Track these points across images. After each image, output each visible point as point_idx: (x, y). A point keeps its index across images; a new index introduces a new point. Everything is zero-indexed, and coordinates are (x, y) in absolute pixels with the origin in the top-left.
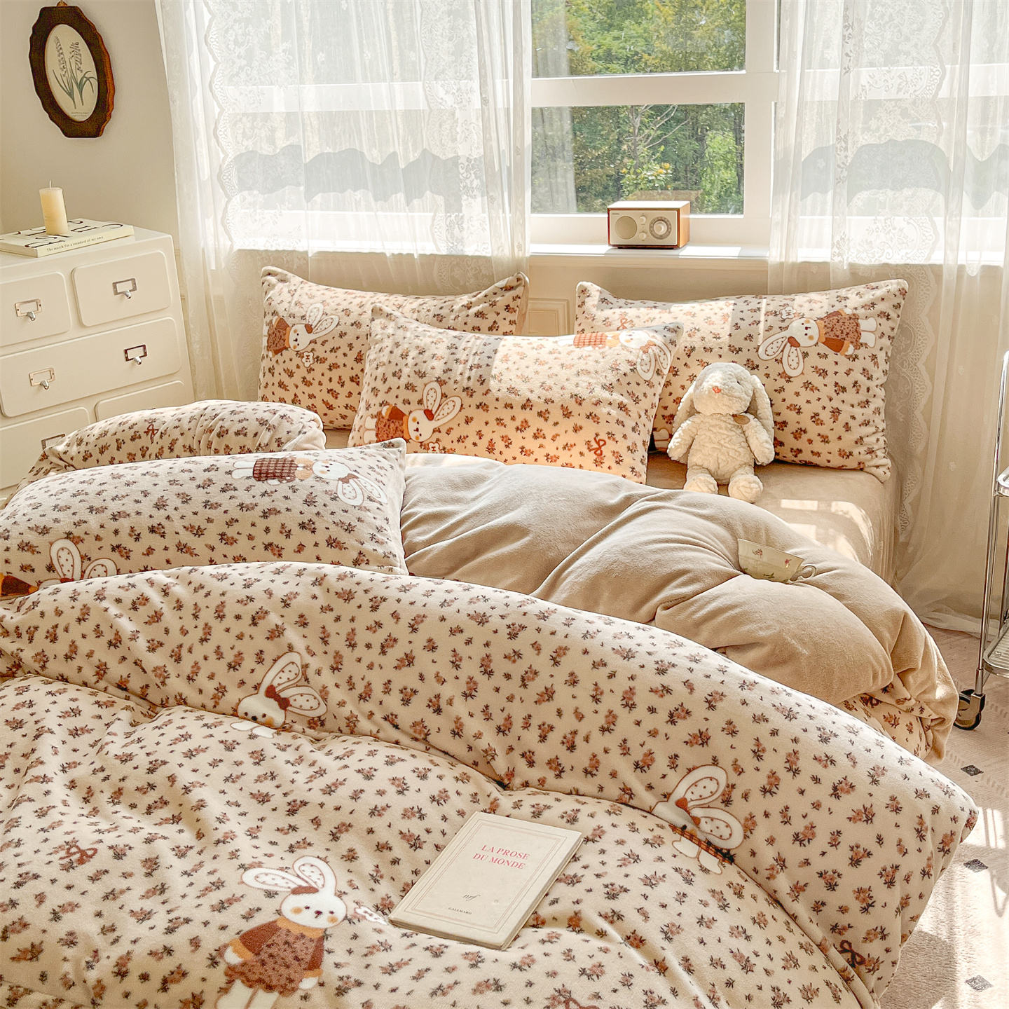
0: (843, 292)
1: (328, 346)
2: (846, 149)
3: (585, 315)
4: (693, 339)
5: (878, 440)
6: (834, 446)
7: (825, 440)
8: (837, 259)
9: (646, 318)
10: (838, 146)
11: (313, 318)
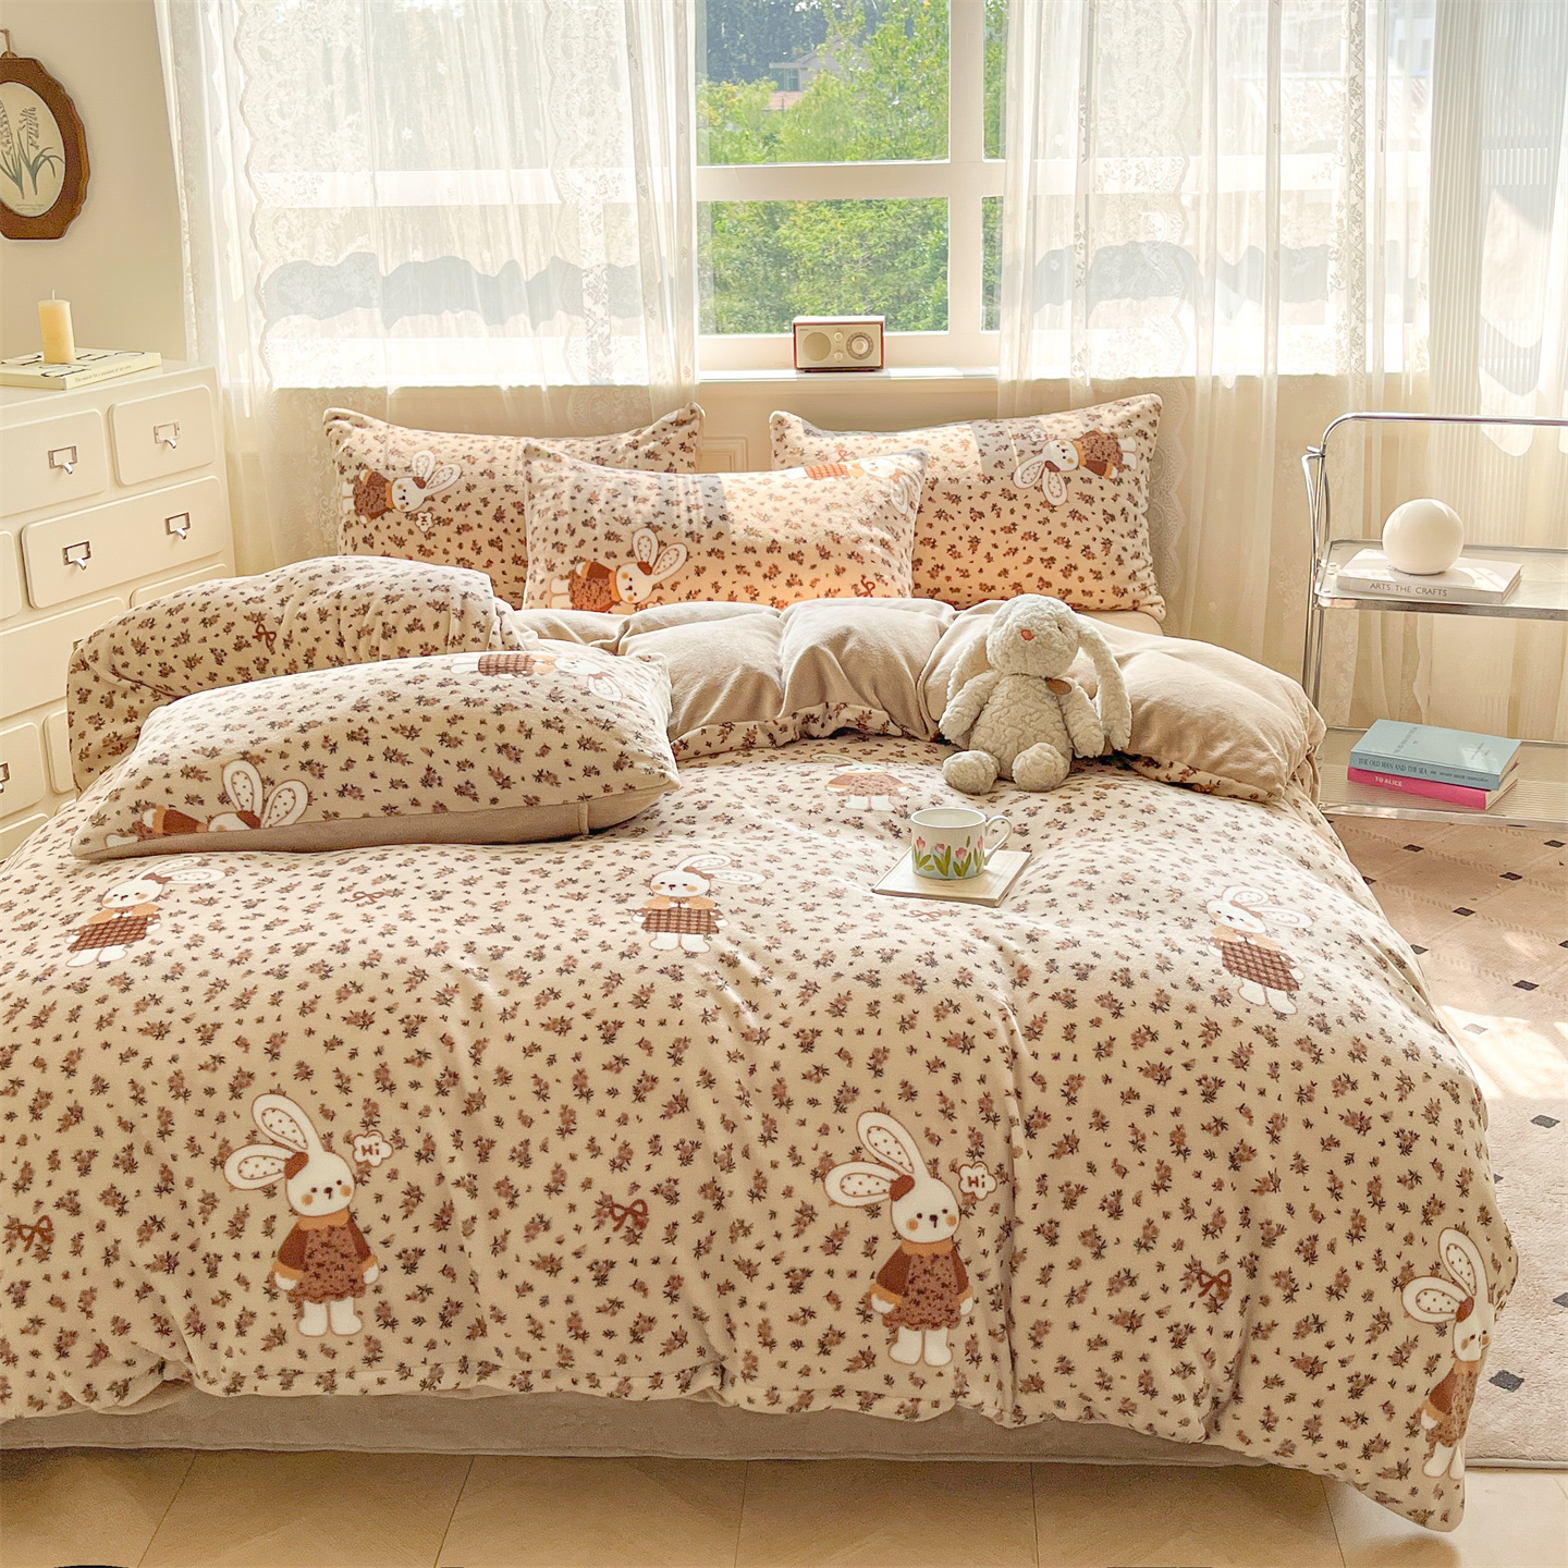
0: (1092, 410)
1: (453, 504)
3: (789, 449)
4: (936, 468)
5: (1148, 575)
6: (1108, 583)
7: (1098, 576)
8: (1079, 375)
9: (870, 448)
11: (422, 469)
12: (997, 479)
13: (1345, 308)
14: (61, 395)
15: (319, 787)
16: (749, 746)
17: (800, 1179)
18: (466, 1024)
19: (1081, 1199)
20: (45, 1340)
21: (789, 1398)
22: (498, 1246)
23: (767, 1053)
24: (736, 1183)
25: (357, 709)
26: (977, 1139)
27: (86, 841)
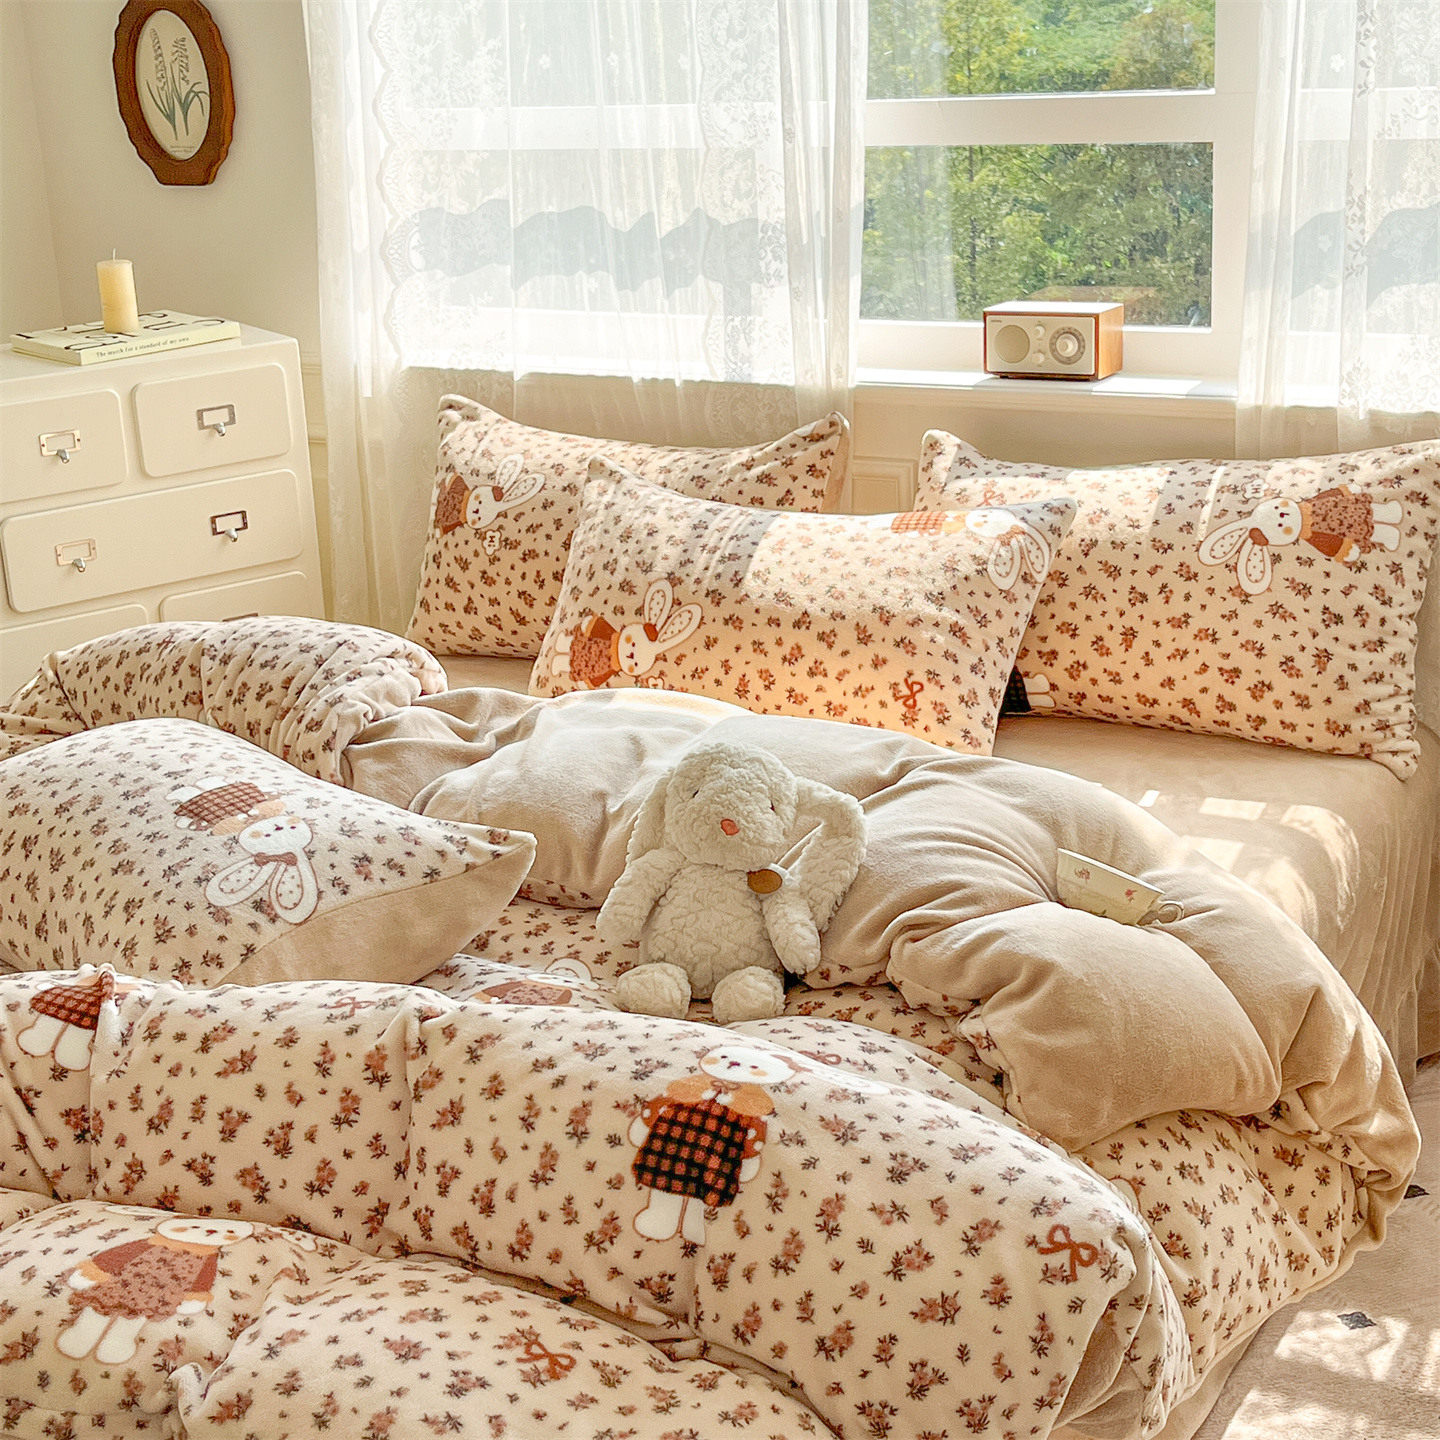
0: (1351, 459)
1: (524, 523)
2: (1362, 219)
3: (931, 483)
4: (1096, 527)
5: (1398, 708)
6: (1318, 714)
7: (1304, 703)
8: (1348, 403)
9: (1026, 491)
10: (1350, 214)
11: (505, 477)
12: (1178, 548)
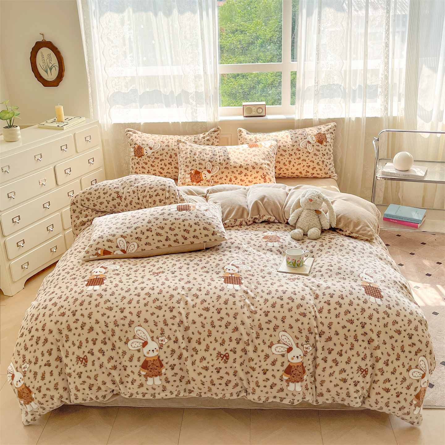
0: (319, 127)
1: (159, 154)
3: (243, 138)
4: (279, 143)
5: (333, 169)
6: (323, 171)
7: (321, 170)
8: (315, 118)
9: (263, 138)
11: (151, 145)
12: (295, 145)
13: (383, 100)
14: (62, 132)
15: (140, 243)
16: (241, 225)
17: (265, 348)
18: (184, 308)
19: (332, 352)
20: (86, 386)
21: (263, 399)
22: (193, 363)
23: (257, 317)
24: (250, 348)
25: (148, 223)
26: (307, 338)
27: (84, 257)
